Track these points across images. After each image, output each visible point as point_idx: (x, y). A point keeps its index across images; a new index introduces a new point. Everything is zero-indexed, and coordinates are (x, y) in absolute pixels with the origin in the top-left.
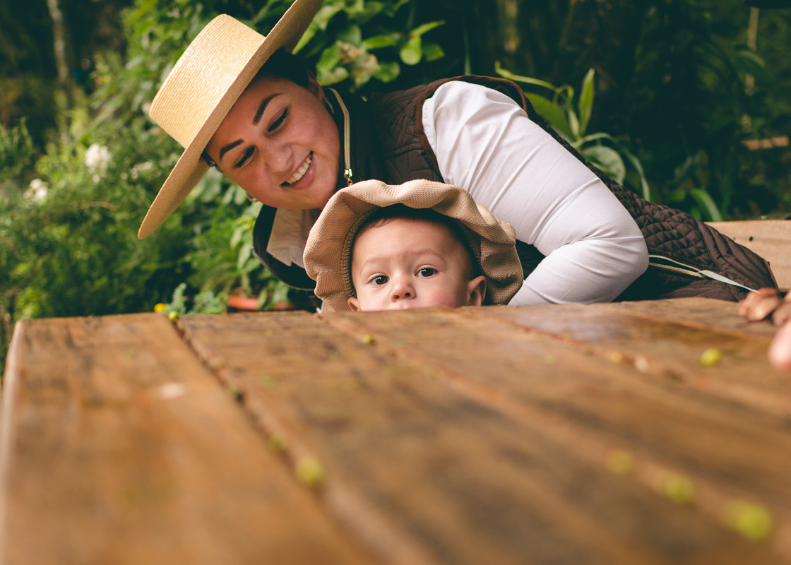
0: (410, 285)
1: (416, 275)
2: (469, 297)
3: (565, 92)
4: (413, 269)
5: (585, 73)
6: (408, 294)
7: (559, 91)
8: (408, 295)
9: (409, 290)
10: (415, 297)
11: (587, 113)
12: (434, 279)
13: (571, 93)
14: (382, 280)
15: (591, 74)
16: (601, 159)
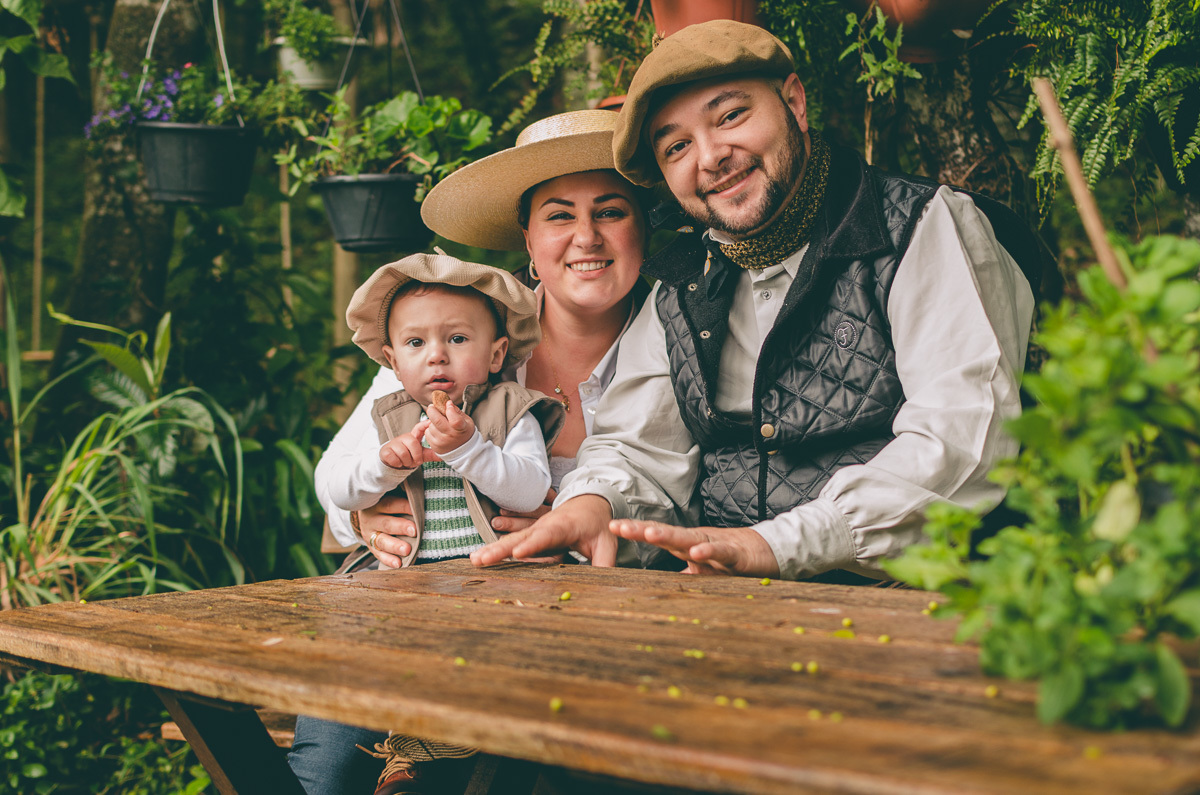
0: (445, 353)
1: (449, 342)
2: (493, 356)
3: (138, 338)
4: (447, 338)
5: (160, 317)
6: (444, 361)
7: (131, 337)
8: (442, 362)
9: (444, 358)
10: (448, 363)
11: (161, 362)
12: (465, 345)
13: (144, 339)
14: (418, 342)
15: (166, 319)
16: (185, 412)
